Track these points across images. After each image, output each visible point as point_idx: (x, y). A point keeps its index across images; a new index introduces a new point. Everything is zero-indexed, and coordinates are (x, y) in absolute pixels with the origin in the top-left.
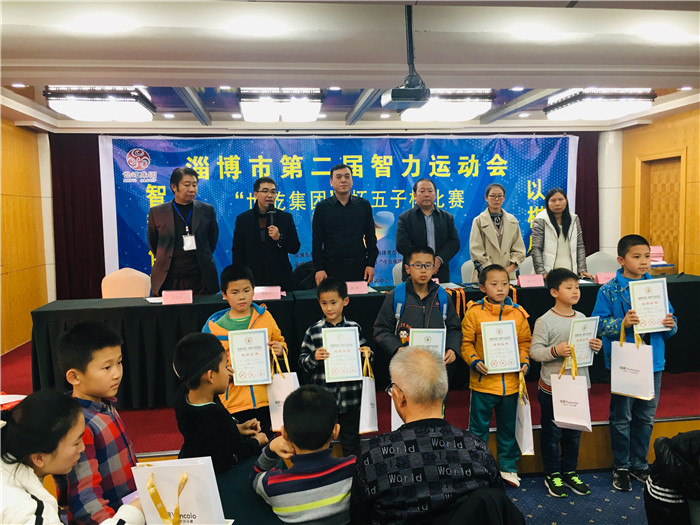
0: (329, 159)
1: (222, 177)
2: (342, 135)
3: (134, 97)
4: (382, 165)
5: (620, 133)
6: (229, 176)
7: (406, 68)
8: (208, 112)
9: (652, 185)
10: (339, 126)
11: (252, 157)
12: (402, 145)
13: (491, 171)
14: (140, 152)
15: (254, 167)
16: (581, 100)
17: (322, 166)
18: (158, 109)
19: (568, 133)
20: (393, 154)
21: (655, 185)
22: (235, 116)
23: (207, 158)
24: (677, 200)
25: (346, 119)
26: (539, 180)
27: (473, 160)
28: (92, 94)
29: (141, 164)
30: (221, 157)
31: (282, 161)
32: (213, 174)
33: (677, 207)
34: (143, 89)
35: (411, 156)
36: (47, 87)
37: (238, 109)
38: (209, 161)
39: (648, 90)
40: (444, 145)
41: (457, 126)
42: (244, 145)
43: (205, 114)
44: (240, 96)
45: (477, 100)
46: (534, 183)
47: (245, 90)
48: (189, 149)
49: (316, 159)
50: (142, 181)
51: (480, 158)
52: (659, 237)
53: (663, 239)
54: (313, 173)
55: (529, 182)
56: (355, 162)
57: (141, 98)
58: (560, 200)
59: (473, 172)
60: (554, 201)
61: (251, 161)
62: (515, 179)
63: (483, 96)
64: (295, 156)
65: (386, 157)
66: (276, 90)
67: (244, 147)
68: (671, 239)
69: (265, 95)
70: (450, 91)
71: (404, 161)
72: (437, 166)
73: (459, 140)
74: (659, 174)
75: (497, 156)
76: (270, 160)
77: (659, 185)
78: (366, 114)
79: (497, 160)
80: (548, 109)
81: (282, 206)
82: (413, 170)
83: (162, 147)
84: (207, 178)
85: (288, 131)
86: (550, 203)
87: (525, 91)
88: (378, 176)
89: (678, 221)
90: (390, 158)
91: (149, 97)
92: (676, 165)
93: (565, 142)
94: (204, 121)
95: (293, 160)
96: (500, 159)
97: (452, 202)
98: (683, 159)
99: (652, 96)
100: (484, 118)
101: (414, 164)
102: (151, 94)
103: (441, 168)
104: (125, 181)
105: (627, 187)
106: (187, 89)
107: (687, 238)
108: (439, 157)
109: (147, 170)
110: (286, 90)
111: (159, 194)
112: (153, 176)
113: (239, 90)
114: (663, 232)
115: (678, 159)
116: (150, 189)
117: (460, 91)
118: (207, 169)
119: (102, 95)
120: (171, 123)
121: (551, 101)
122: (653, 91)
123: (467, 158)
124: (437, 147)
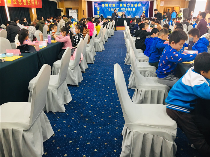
1: (106, 6)
13: (139, 6)
14: (97, 3)
20: (126, 4)
27: (136, 4)
48: (102, 3)
49: (117, 4)
50: (97, 7)
55: (144, 7)
56: (121, 5)
59: (136, 6)
61: (109, 4)
72: (132, 5)
73: (135, 2)
88: (124, 6)
95: (114, 4)
97: (133, 10)
101: (129, 5)
124: (132, 3)
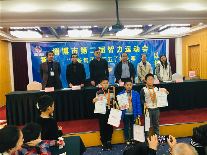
0: (95, 48)
1: (63, 54)
2: (99, 41)
3: (36, 30)
4: (111, 49)
5: (181, 38)
6: (65, 54)
7: (116, 19)
8: (59, 35)
9: (191, 53)
10: (98, 38)
11: (72, 48)
12: (116, 43)
13: (143, 50)
14: (39, 47)
15: (73, 51)
16: (169, 28)
17: (93, 50)
18: (44, 34)
19: (166, 38)
20: (114, 46)
21: (192, 53)
22: (67, 36)
23: (58, 48)
24: (199, 57)
25: (100, 36)
26: (158, 53)
27: (138, 47)
28: (23, 30)
29: (39, 51)
30: (63, 48)
31: (81, 49)
32: (61, 53)
33: (199, 60)
34: (38, 28)
35: (119, 46)
36: (10, 28)
37: (67, 34)
38: (59, 49)
39: (189, 25)
40: (129, 43)
41: (133, 37)
42: (69, 44)
43: (58, 36)
44: (68, 29)
45: (138, 29)
46: (156, 54)
47: (69, 27)
48: (53, 46)
49: (91, 48)
50: (39, 56)
51: (140, 46)
52: (194, 68)
53: (195, 69)
54: (90, 52)
55: (155, 53)
56: (103, 49)
57: (38, 31)
58: (164, 58)
59: (138, 51)
60: (162, 58)
61: (72, 49)
62: (151, 53)
63: (140, 28)
64: (85, 47)
65: (112, 47)
66: (78, 27)
67: (70, 45)
68: (197, 69)
69: (75, 29)
70: (130, 26)
71: (117, 48)
72: (127, 49)
73: (134, 41)
74: (193, 50)
75: (145, 46)
76: (78, 49)
77: (193, 53)
78: (105, 34)
79: (145, 47)
80: (159, 31)
81: (81, 62)
82: (120, 51)
83: (45, 46)
84: (59, 54)
85: (82, 40)
86: (161, 59)
87: (153, 26)
88: (110, 52)
89: (199, 64)
90: (113, 47)
91: (41, 31)
92: (198, 47)
93: (165, 41)
94: (57, 38)
95: (84, 49)
96: (146, 46)
97: (132, 60)
98: (200, 45)
99: (190, 27)
100: (141, 34)
101: (120, 49)
102: (41, 29)
103: (128, 50)
104: (34, 56)
105: (184, 54)
106: (52, 27)
107: (202, 69)
108: (128, 47)
109: (41, 52)
110: (81, 27)
111: (45, 59)
112: (43, 54)
113: (67, 28)
114: (195, 67)
115: (199, 45)
116: (42, 58)
117: (133, 26)
118: (59, 52)
119: (26, 30)
120: (48, 38)
121: (161, 29)
122: (191, 25)
123: (136, 47)
124: (127, 44)
